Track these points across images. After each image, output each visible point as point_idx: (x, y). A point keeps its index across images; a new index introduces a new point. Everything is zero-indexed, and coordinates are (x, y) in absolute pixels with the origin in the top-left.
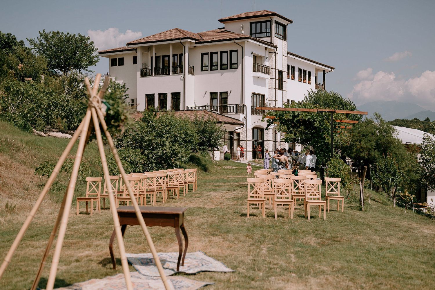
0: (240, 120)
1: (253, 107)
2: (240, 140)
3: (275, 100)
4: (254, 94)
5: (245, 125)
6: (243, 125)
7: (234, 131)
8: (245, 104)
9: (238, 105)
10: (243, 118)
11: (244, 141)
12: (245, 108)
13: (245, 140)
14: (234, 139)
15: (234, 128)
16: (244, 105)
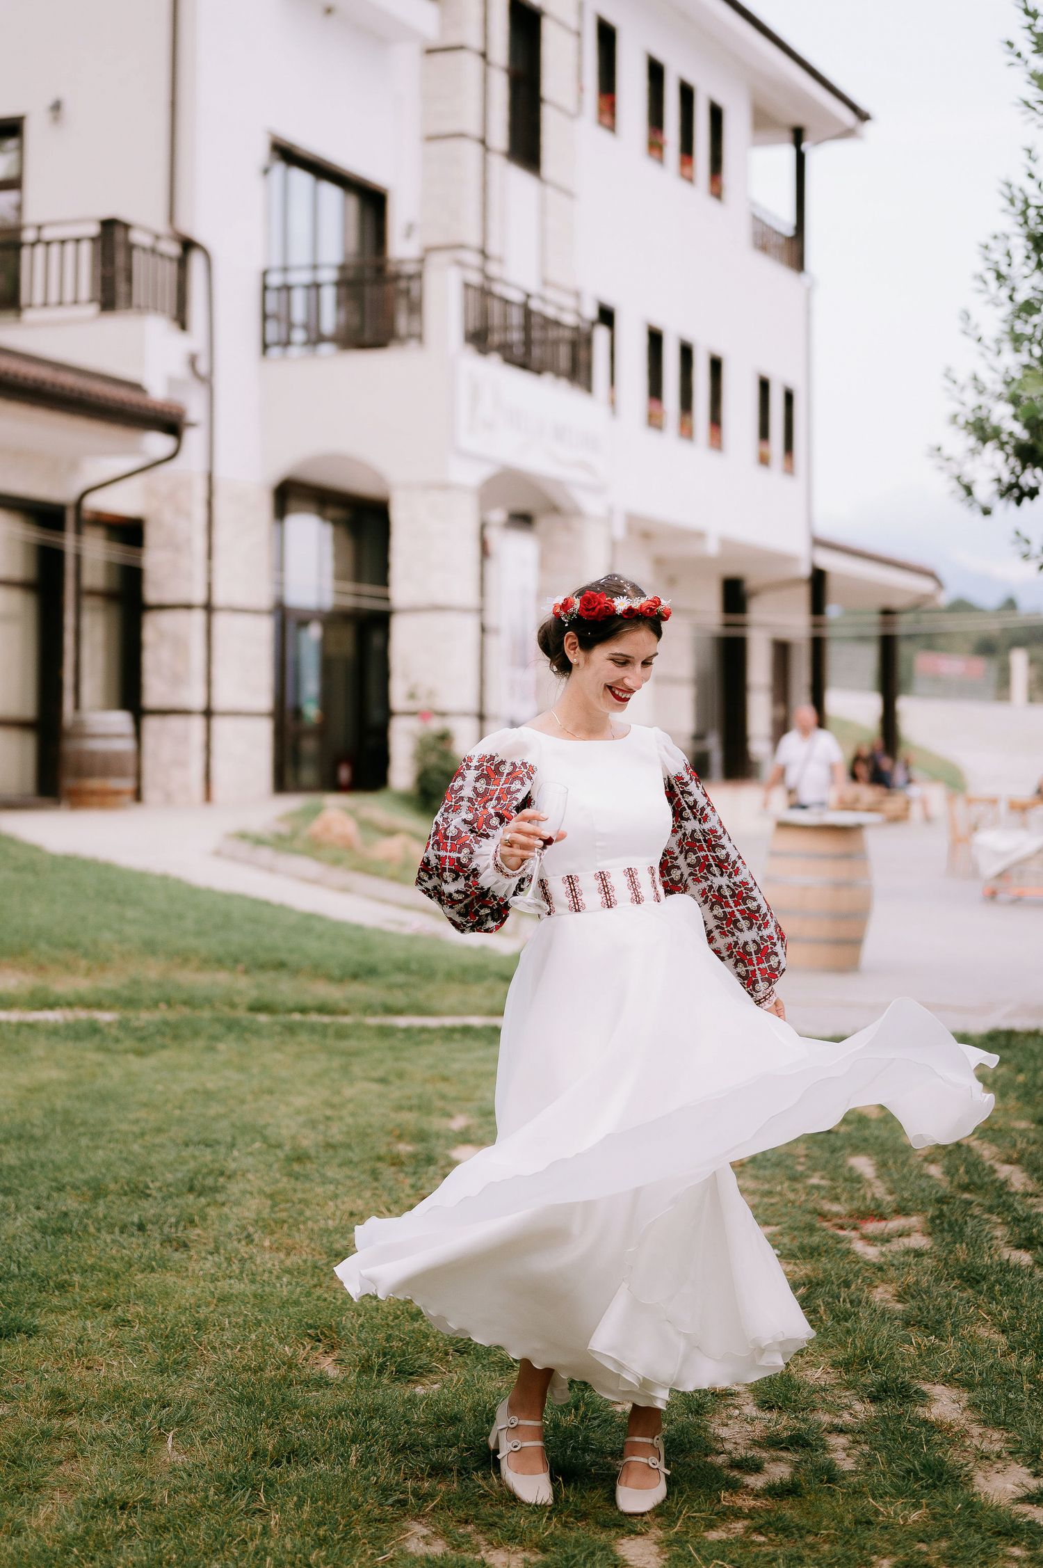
0: (137, 387)
1: (275, 280)
2: (151, 594)
3: (484, 253)
4: (287, 154)
5: (194, 439)
6: (172, 425)
7: (78, 505)
8: (199, 234)
9: (127, 227)
10: (179, 369)
11: (188, 607)
12: (196, 261)
13: (199, 596)
14: (80, 593)
15: (74, 466)
16: (188, 245)
